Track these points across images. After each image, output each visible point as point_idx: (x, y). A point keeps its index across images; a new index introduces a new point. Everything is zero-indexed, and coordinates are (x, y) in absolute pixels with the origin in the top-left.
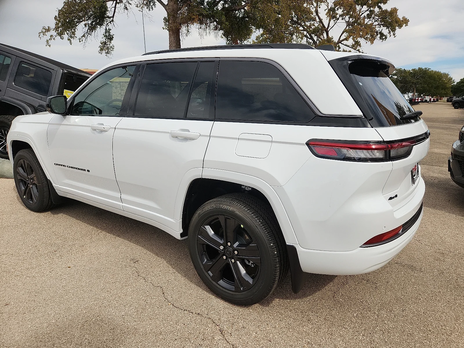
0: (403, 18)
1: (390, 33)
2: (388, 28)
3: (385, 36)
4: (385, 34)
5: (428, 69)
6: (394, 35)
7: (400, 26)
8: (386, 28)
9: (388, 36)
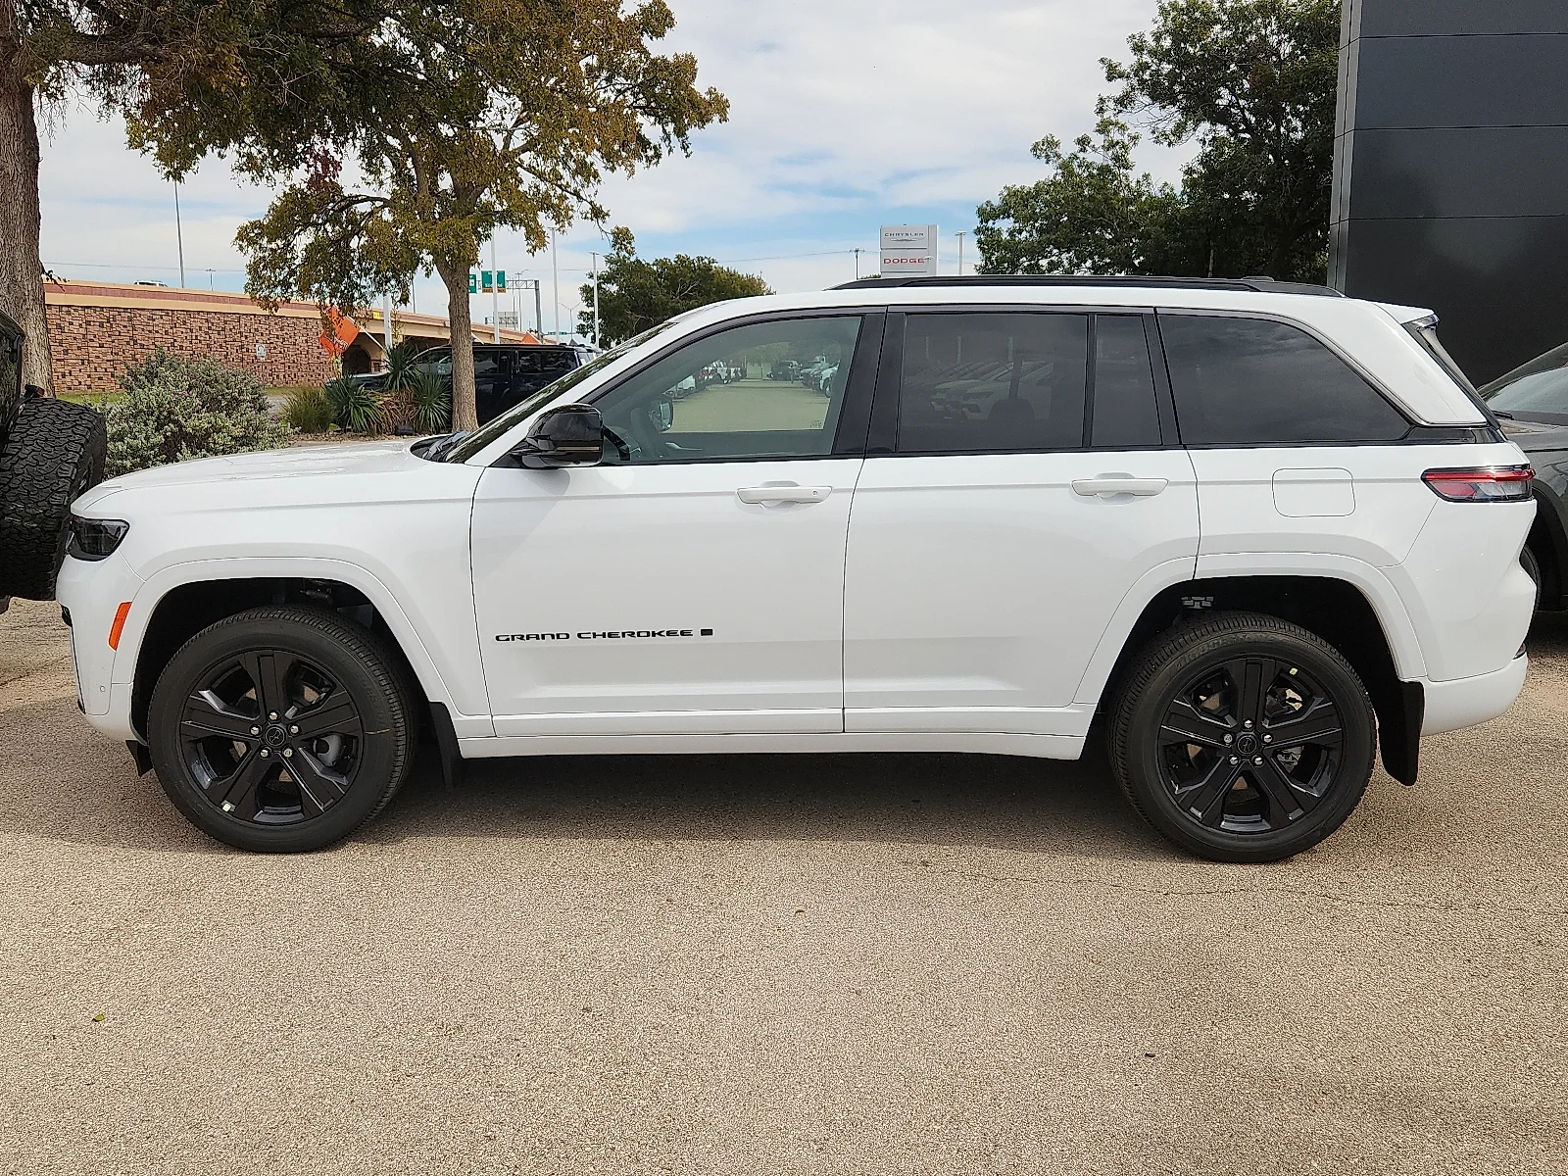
0: (710, 93)
1: (667, 137)
2: (660, 120)
3: (655, 147)
4: (654, 142)
5: (706, 261)
6: (684, 148)
7: (703, 120)
8: (652, 119)
9: (664, 150)
